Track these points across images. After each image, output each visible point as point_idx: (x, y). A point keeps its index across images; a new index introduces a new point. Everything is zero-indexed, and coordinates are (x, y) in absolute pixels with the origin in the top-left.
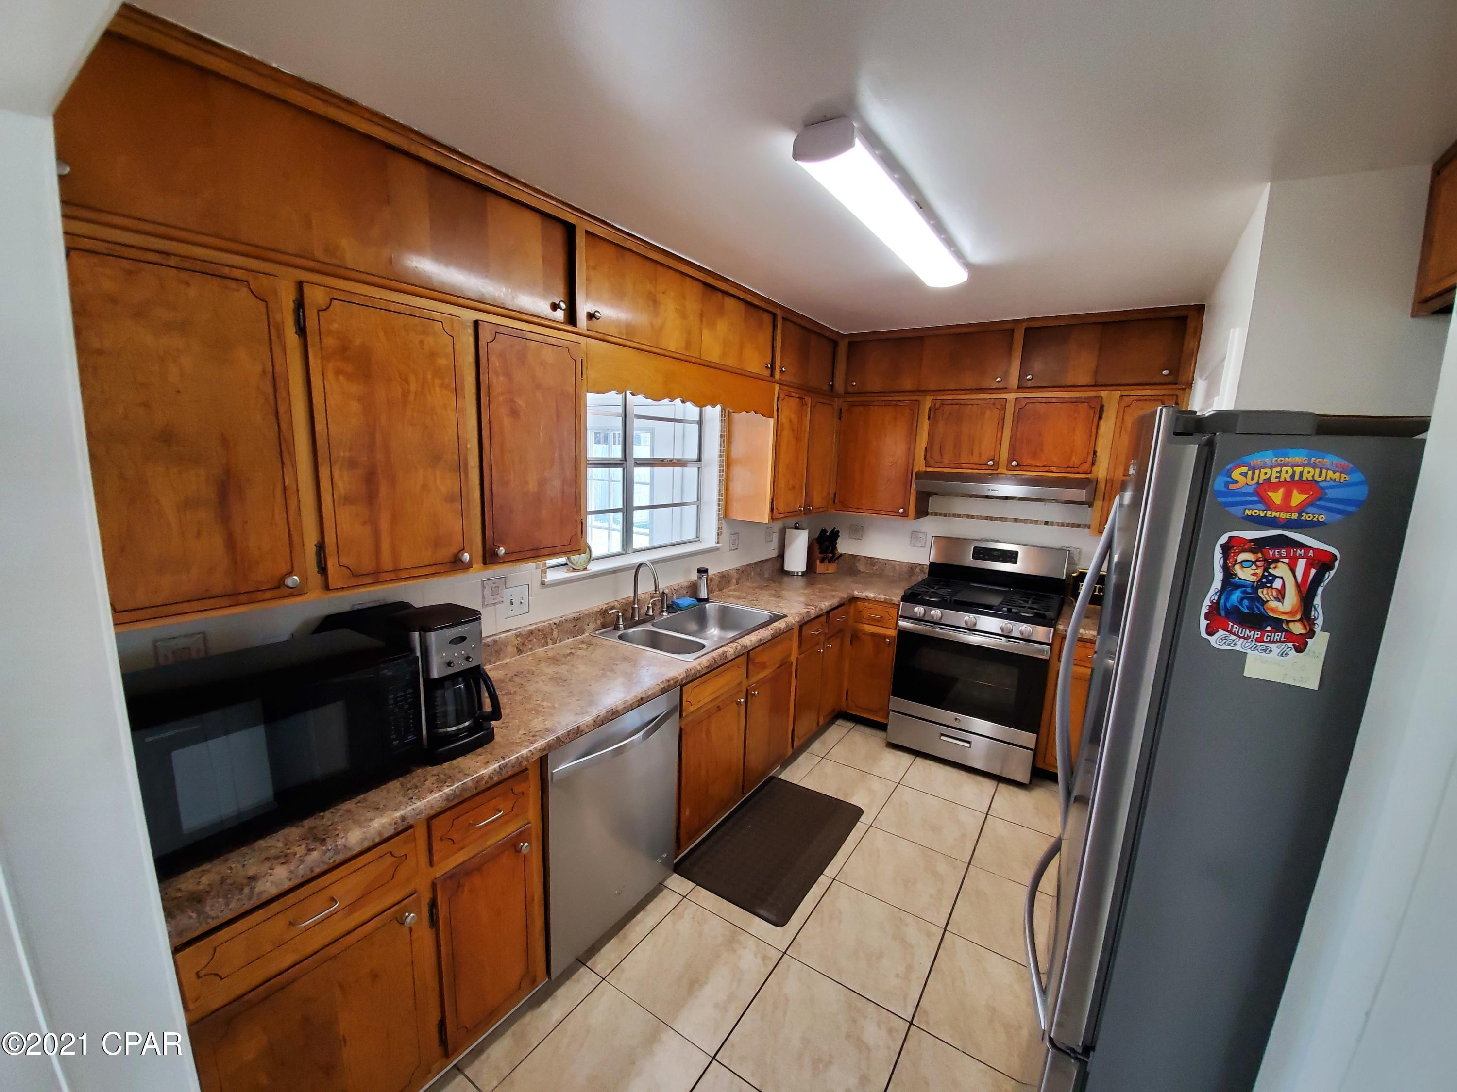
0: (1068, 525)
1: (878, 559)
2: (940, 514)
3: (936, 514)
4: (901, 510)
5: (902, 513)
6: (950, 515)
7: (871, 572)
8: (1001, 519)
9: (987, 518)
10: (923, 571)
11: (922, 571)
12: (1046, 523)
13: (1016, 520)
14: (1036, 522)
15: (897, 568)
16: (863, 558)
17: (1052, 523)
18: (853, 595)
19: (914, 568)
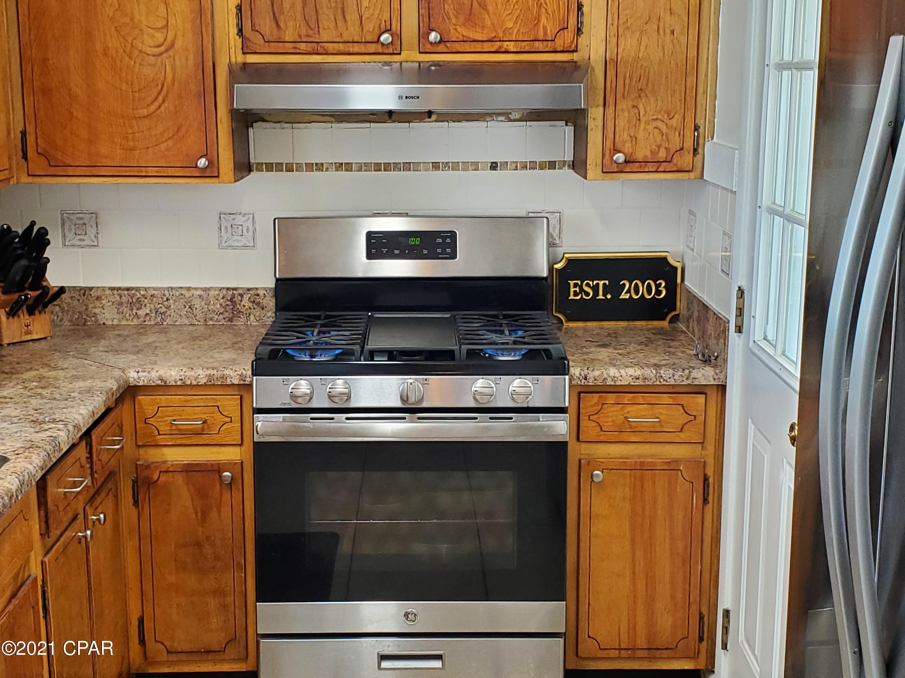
0: (533, 166)
1: (146, 289)
2: (279, 167)
3: (269, 167)
4: (202, 163)
5: (205, 169)
6: (299, 168)
7: (135, 322)
8: (407, 166)
9: (378, 167)
10: (258, 304)
11: (256, 303)
12: (494, 166)
13: (436, 166)
14: (476, 166)
15: (197, 303)
16: (108, 292)
17: (505, 165)
18: (126, 381)
19: (237, 299)
